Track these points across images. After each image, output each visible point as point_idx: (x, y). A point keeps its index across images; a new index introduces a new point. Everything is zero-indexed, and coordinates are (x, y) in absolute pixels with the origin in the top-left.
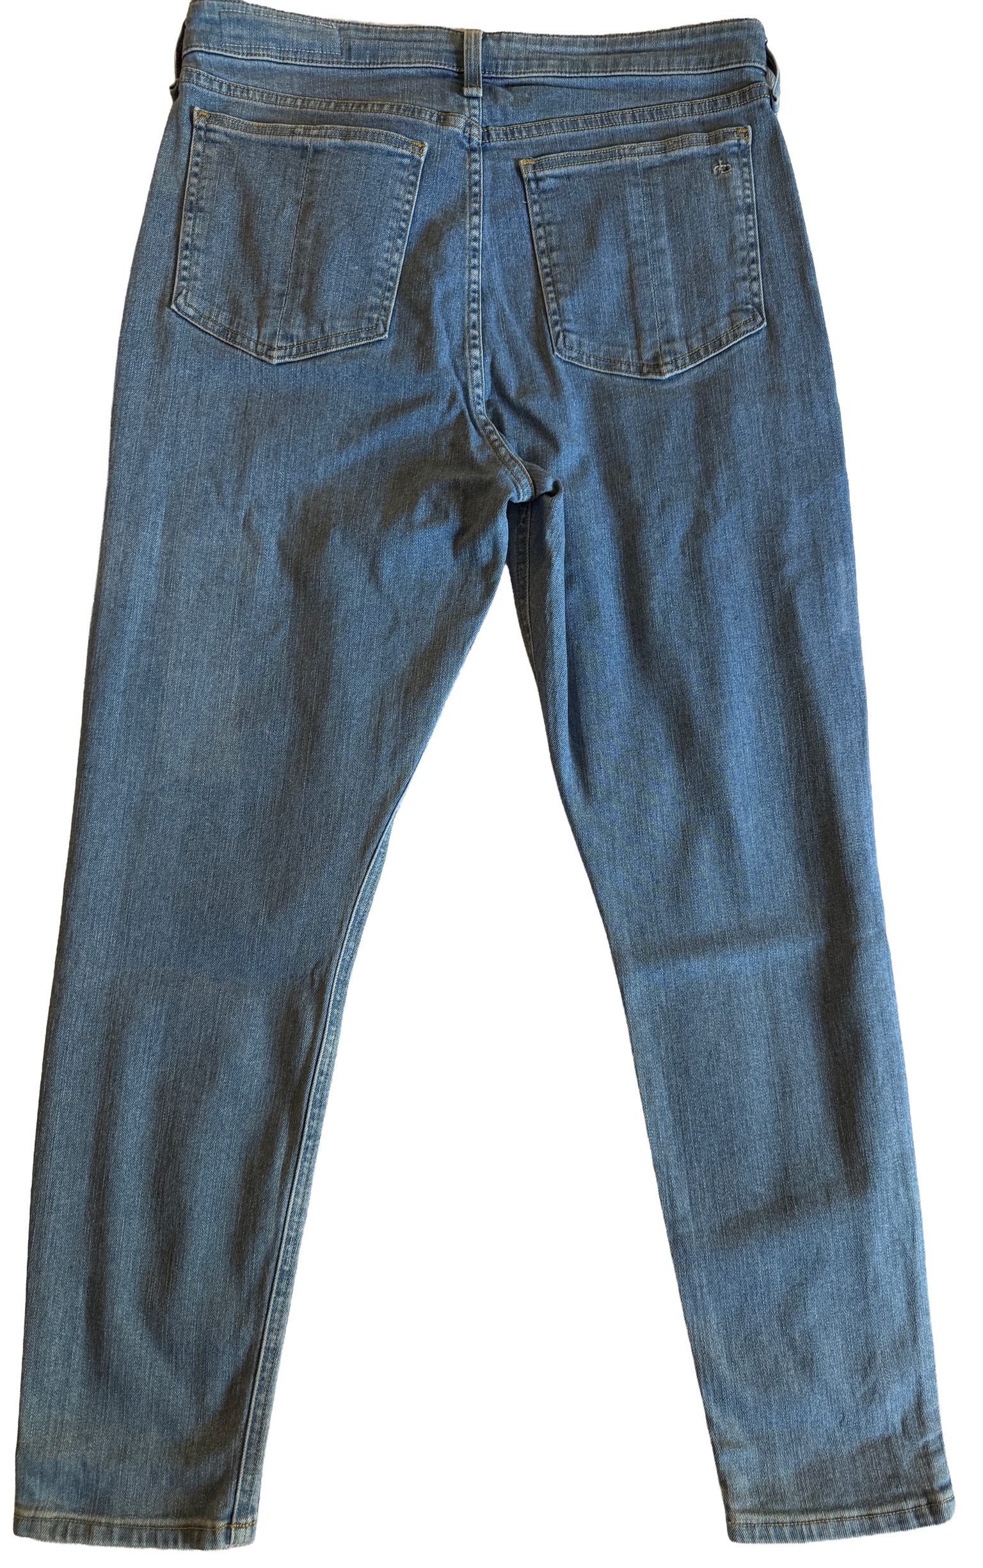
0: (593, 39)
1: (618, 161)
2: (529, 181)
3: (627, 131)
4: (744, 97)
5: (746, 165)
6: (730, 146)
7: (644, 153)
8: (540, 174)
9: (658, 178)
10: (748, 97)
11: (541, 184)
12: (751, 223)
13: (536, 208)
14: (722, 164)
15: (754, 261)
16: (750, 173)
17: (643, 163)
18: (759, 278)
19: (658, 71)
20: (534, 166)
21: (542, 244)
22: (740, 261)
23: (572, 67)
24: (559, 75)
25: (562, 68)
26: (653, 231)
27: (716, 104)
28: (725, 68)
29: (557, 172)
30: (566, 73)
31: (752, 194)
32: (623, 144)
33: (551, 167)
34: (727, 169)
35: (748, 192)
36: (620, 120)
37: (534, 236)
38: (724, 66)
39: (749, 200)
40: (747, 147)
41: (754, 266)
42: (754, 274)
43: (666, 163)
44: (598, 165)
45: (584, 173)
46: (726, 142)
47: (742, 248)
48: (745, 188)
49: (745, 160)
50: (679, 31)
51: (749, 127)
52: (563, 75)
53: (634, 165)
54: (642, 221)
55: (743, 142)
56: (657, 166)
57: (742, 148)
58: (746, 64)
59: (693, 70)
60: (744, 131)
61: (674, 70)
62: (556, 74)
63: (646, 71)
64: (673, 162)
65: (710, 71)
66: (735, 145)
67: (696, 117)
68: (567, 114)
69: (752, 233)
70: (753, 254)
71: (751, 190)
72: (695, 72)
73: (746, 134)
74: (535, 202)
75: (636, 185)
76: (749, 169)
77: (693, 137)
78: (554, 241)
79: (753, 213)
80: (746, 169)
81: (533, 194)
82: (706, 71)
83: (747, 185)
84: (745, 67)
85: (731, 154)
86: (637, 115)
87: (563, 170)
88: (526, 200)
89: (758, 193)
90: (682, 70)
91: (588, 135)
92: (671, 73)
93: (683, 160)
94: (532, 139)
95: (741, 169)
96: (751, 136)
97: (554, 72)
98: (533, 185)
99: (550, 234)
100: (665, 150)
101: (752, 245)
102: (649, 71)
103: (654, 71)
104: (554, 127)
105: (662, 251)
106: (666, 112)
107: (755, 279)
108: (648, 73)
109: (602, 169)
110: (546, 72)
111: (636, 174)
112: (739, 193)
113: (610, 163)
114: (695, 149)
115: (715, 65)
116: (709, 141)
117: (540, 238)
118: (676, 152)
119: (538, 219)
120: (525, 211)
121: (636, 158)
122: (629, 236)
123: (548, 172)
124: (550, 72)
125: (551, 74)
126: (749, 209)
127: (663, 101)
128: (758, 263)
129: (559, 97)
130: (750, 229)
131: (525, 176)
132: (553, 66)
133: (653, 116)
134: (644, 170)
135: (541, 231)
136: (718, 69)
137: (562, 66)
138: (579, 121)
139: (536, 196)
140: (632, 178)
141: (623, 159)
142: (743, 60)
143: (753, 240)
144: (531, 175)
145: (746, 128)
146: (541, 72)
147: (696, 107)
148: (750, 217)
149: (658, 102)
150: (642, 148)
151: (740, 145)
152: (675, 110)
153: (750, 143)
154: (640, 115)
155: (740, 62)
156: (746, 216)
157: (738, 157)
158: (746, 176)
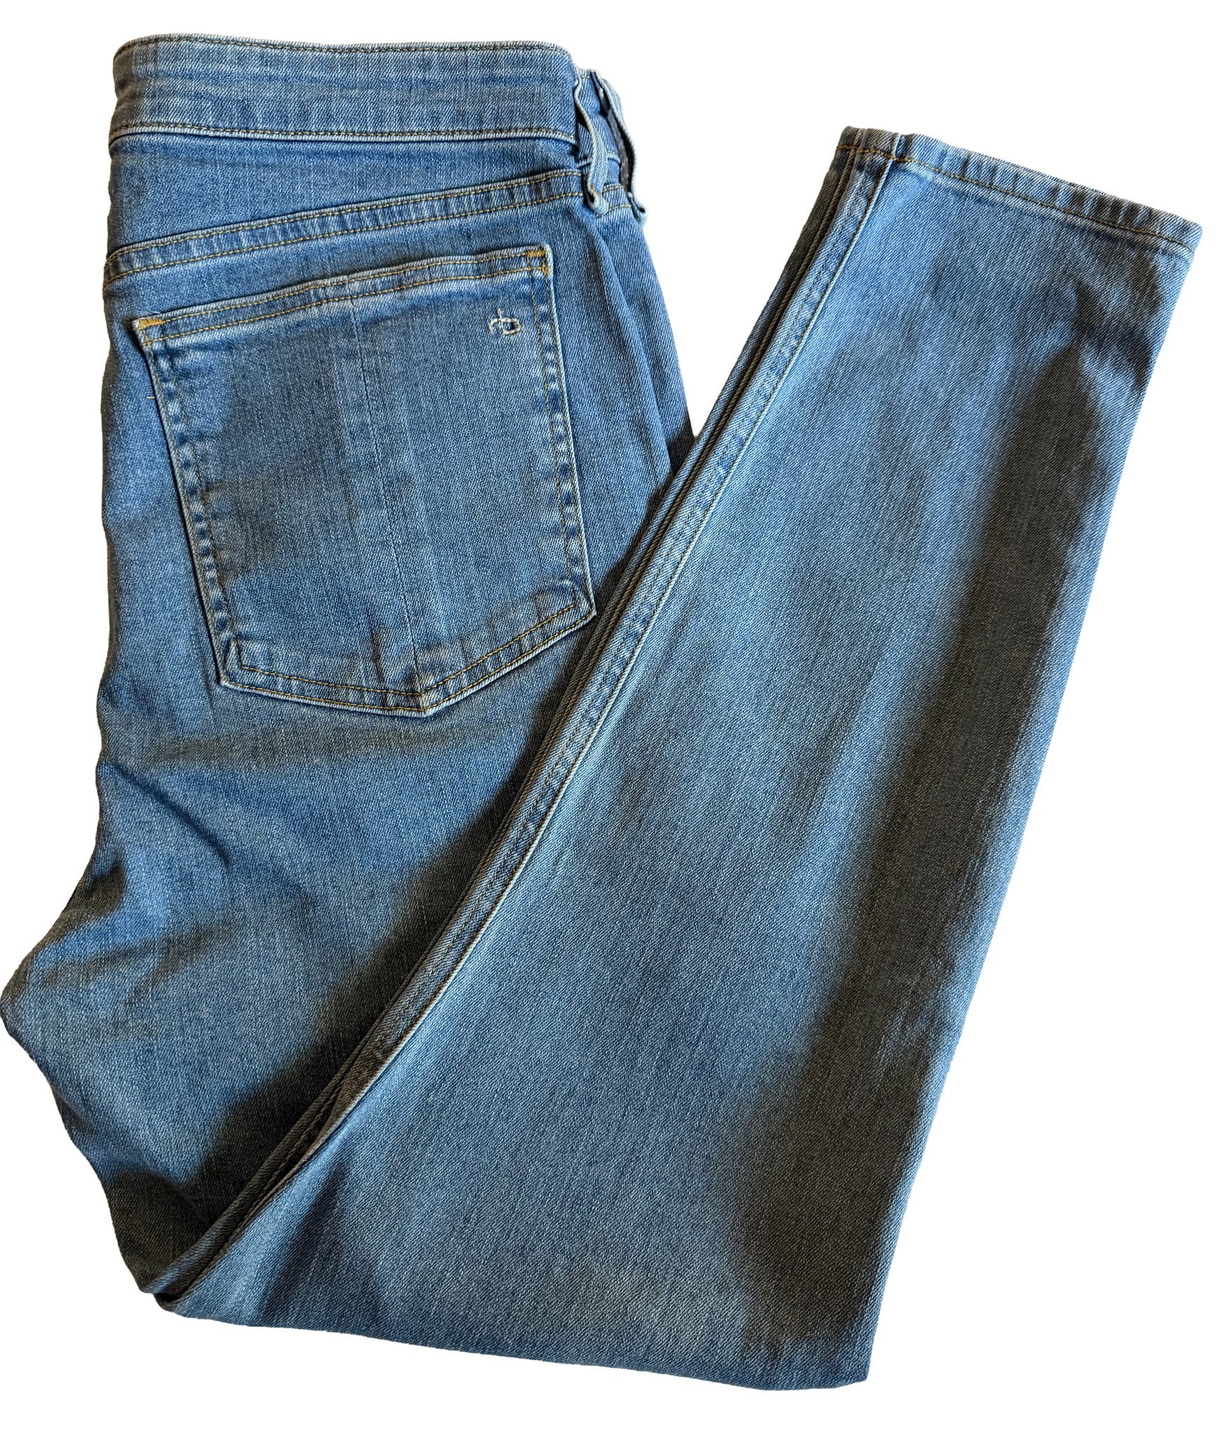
0: (258, 49)
1: (316, 310)
2: (155, 358)
3: (333, 249)
4: (538, 191)
5: (546, 317)
6: (516, 285)
7: (362, 293)
8: (175, 344)
9: (389, 342)
10: (544, 194)
11: (179, 362)
12: (561, 429)
13: (174, 408)
14: (504, 316)
15: (569, 500)
16: (554, 333)
17: (360, 312)
18: (579, 531)
19: (382, 134)
20: (163, 329)
21: (191, 476)
22: (546, 500)
23: (219, 117)
24: (195, 132)
25: (199, 119)
26: (387, 440)
27: (488, 199)
28: (503, 135)
29: (206, 338)
30: (208, 128)
31: (559, 373)
32: (323, 277)
33: (195, 331)
34: (513, 326)
35: (552, 370)
36: (318, 230)
37: (174, 461)
38: (501, 131)
39: (554, 386)
40: (545, 283)
41: (569, 510)
42: (571, 523)
43: (404, 313)
44: (281, 322)
45: (258, 338)
46: (509, 277)
47: (548, 476)
48: (546, 363)
49: (543, 308)
50: (418, 55)
51: (548, 248)
52: (203, 132)
53: (345, 318)
54: (364, 424)
55: (538, 274)
56: (388, 318)
57: (538, 285)
58: (540, 134)
59: (447, 133)
60: (539, 254)
61: (412, 133)
62: (187, 131)
63: (361, 133)
64: (415, 309)
65: (476, 137)
66: (525, 281)
67: (455, 223)
68: (217, 218)
69: (562, 447)
70: (567, 487)
71: (558, 365)
72: (450, 138)
73: (543, 258)
74: (170, 396)
75: (351, 355)
76: (552, 325)
77: (450, 263)
78: (212, 472)
79: (562, 410)
80: (546, 327)
81: (165, 380)
82: (470, 137)
83: (550, 356)
84: (539, 138)
85: (518, 297)
86: (347, 217)
87: (218, 335)
88: (154, 394)
89: (571, 370)
90: (425, 133)
91: (261, 261)
92: (407, 138)
93: (435, 304)
94: (154, 273)
95: (537, 326)
96: (551, 264)
97: (184, 125)
98: (164, 364)
99: (204, 459)
100: (400, 286)
101: (565, 470)
102: (367, 134)
103: (375, 134)
104: (194, 249)
105: (405, 479)
106: (400, 213)
107: (574, 533)
108: (363, 139)
109: (288, 328)
110: (168, 124)
111: (349, 335)
112: (537, 372)
113: (301, 316)
114: (453, 287)
115: (484, 127)
116: (478, 272)
117: (187, 465)
118: (420, 291)
119: (179, 427)
120: (153, 415)
121: (348, 304)
122: (343, 453)
123: (188, 340)
124: (176, 125)
125: (178, 130)
126: (555, 402)
127: (393, 191)
128: (576, 504)
129: (199, 185)
130: (560, 439)
131: (146, 349)
132: (180, 112)
133: (377, 220)
134: (364, 324)
135: (186, 451)
136: (491, 136)
137: (199, 113)
138: (241, 233)
139: (171, 386)
140: (343, 343)
141: (325, 306)
142: (535, 125)
143: (566, 461)
144: (157, 346)
145: (542, 249)
146: (159, 124)
147: (452, 202)
148: (559, 416)
149: (386, 194)
150: (357, 284)
151: (533, 280)
152: (416, 209)
153: (551, 276)
154: (353, 219)
155: (531, 129)
156: (551, 416)
157: (531, 304)
158: (548, 339)
